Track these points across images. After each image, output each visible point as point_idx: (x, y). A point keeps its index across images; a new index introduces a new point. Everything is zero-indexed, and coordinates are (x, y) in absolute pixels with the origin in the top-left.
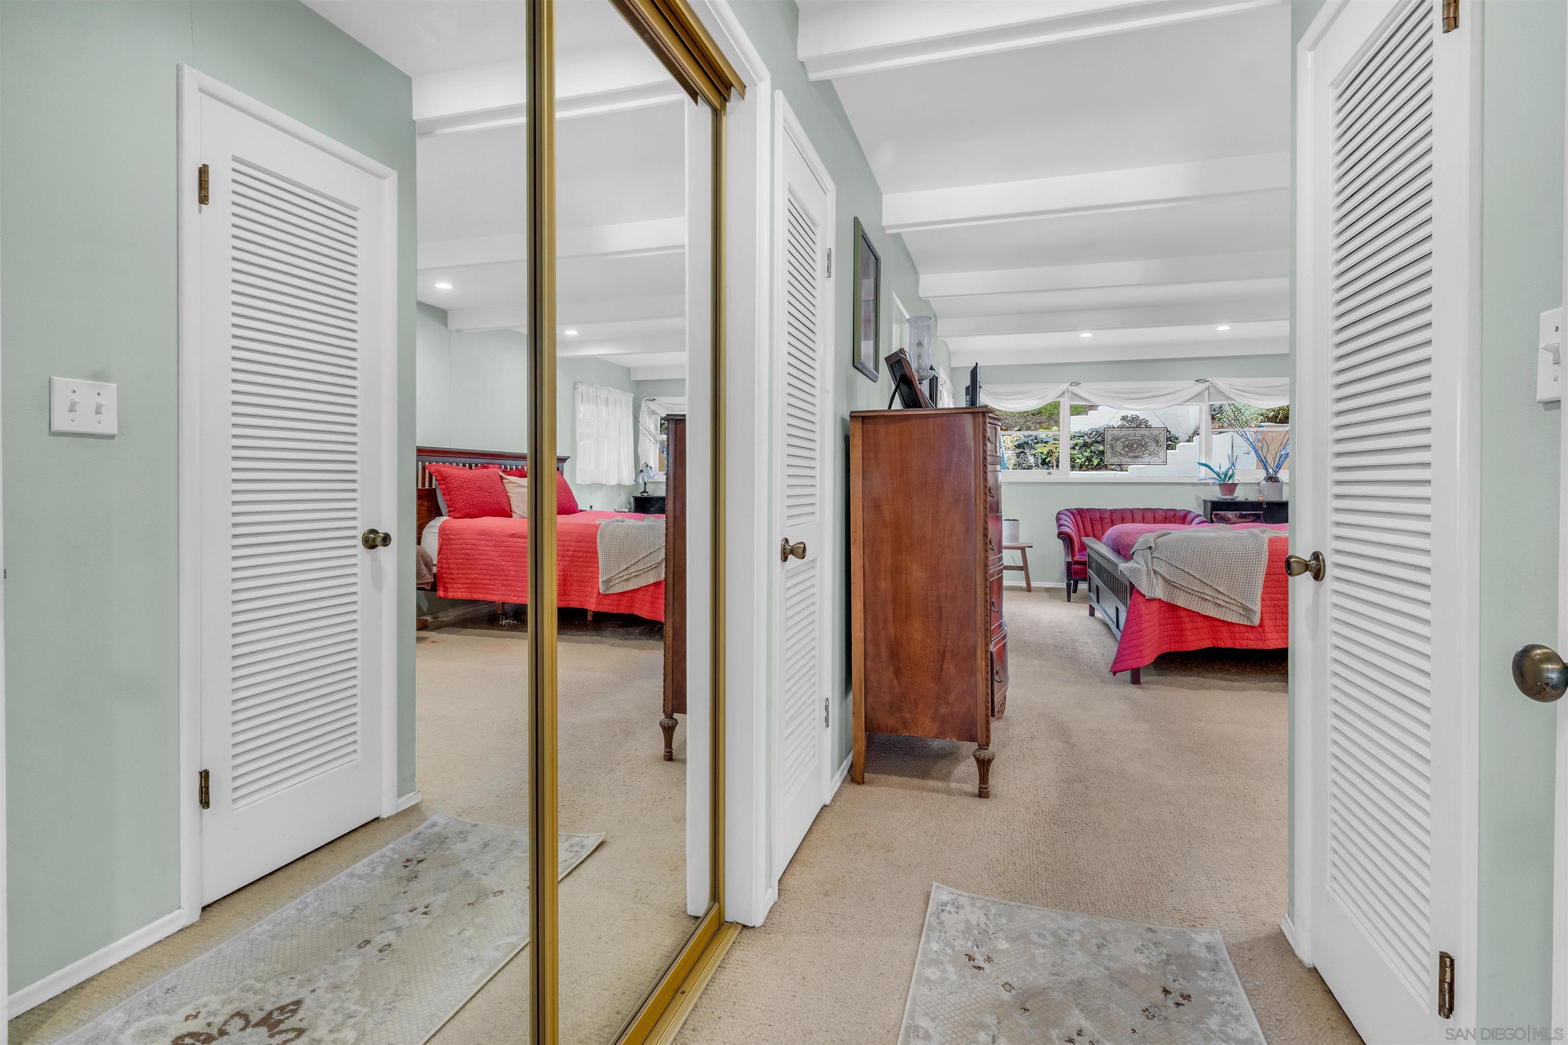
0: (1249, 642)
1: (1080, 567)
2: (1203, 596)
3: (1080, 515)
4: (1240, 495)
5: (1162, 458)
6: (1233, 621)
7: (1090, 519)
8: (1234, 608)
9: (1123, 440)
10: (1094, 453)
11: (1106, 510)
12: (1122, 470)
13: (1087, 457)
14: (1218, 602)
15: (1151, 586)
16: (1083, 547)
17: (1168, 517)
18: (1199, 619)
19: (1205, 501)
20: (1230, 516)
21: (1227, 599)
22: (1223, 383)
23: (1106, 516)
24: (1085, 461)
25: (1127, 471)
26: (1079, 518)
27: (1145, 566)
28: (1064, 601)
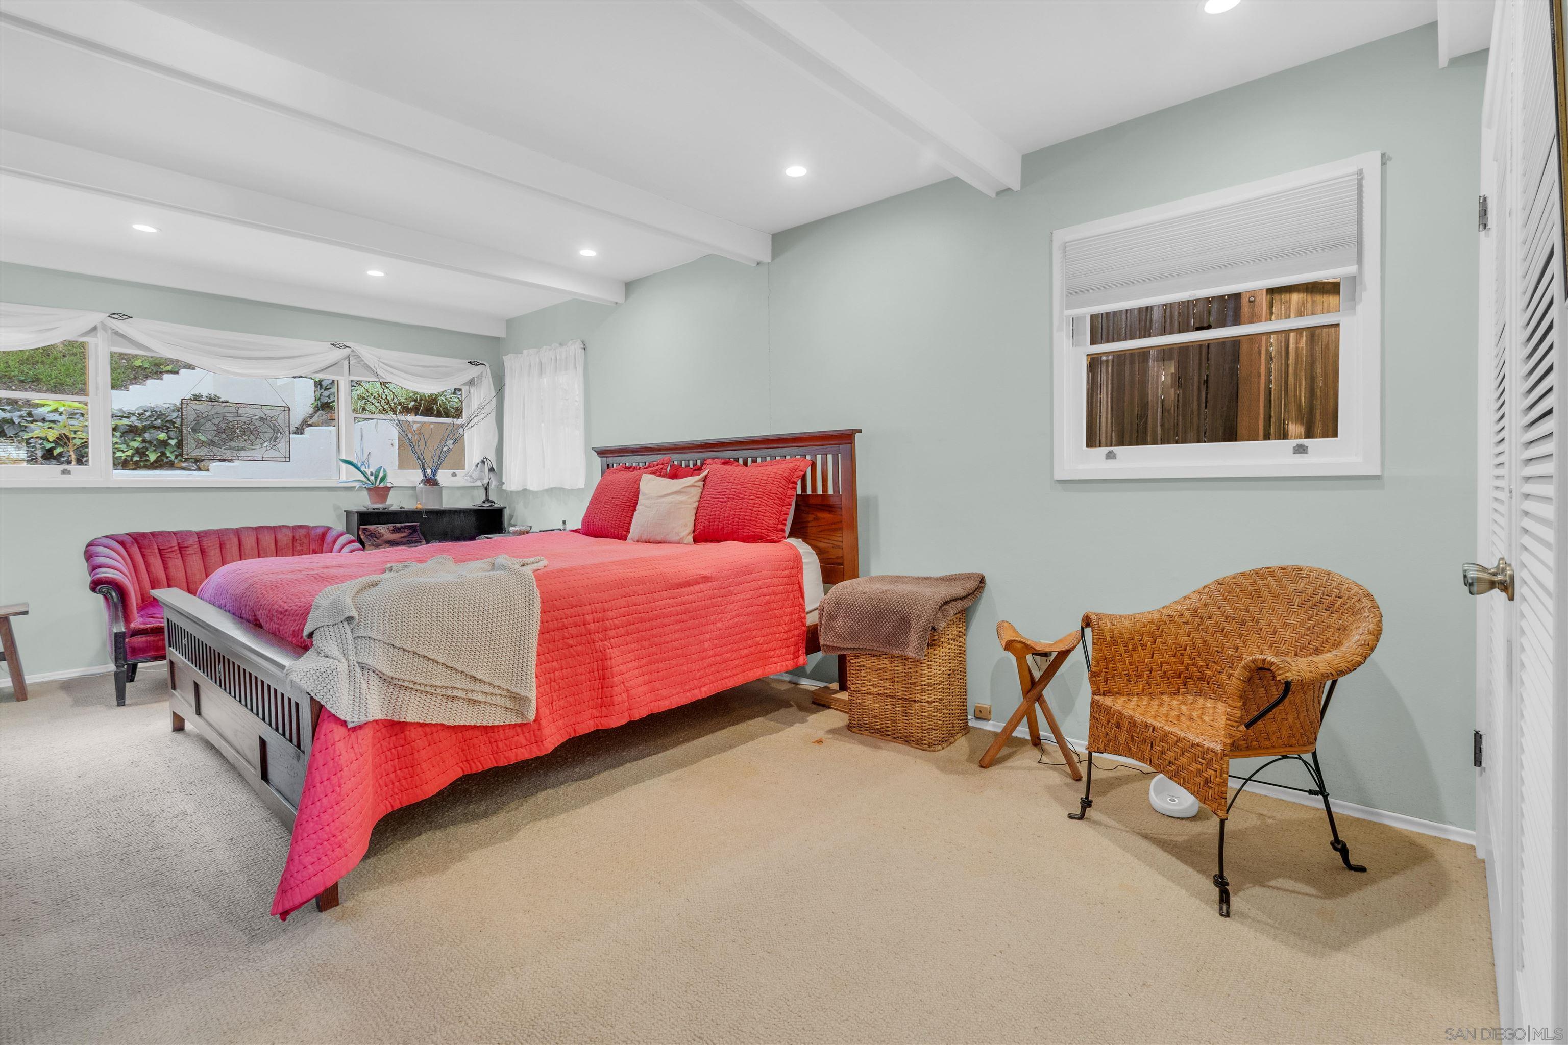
0: (520, 750)
1: (144, 639)
2: (449, 692)
3: (138, 543)
4: (394, 502)
5: (283, 451)
6: (496, 723)
7: (160, 550)
8: (498, 701)
9: (216, 421)
10: (150, 443)
11: (189, 533)
12: (199, 469)
13: (137, 450)
14: (475, 696)
15: (359, 699)
16: (149, 604)
17: (297, 537)
18: (443, 734)
19: (348, 513)
20: (382, 531)
21: (488, 689)
22: (368, 354)
23: (190, 543)
24: (133, 455)
25: (208, 470)
26: (135, 550)
27: (343, 660)
28: (109, 706)
